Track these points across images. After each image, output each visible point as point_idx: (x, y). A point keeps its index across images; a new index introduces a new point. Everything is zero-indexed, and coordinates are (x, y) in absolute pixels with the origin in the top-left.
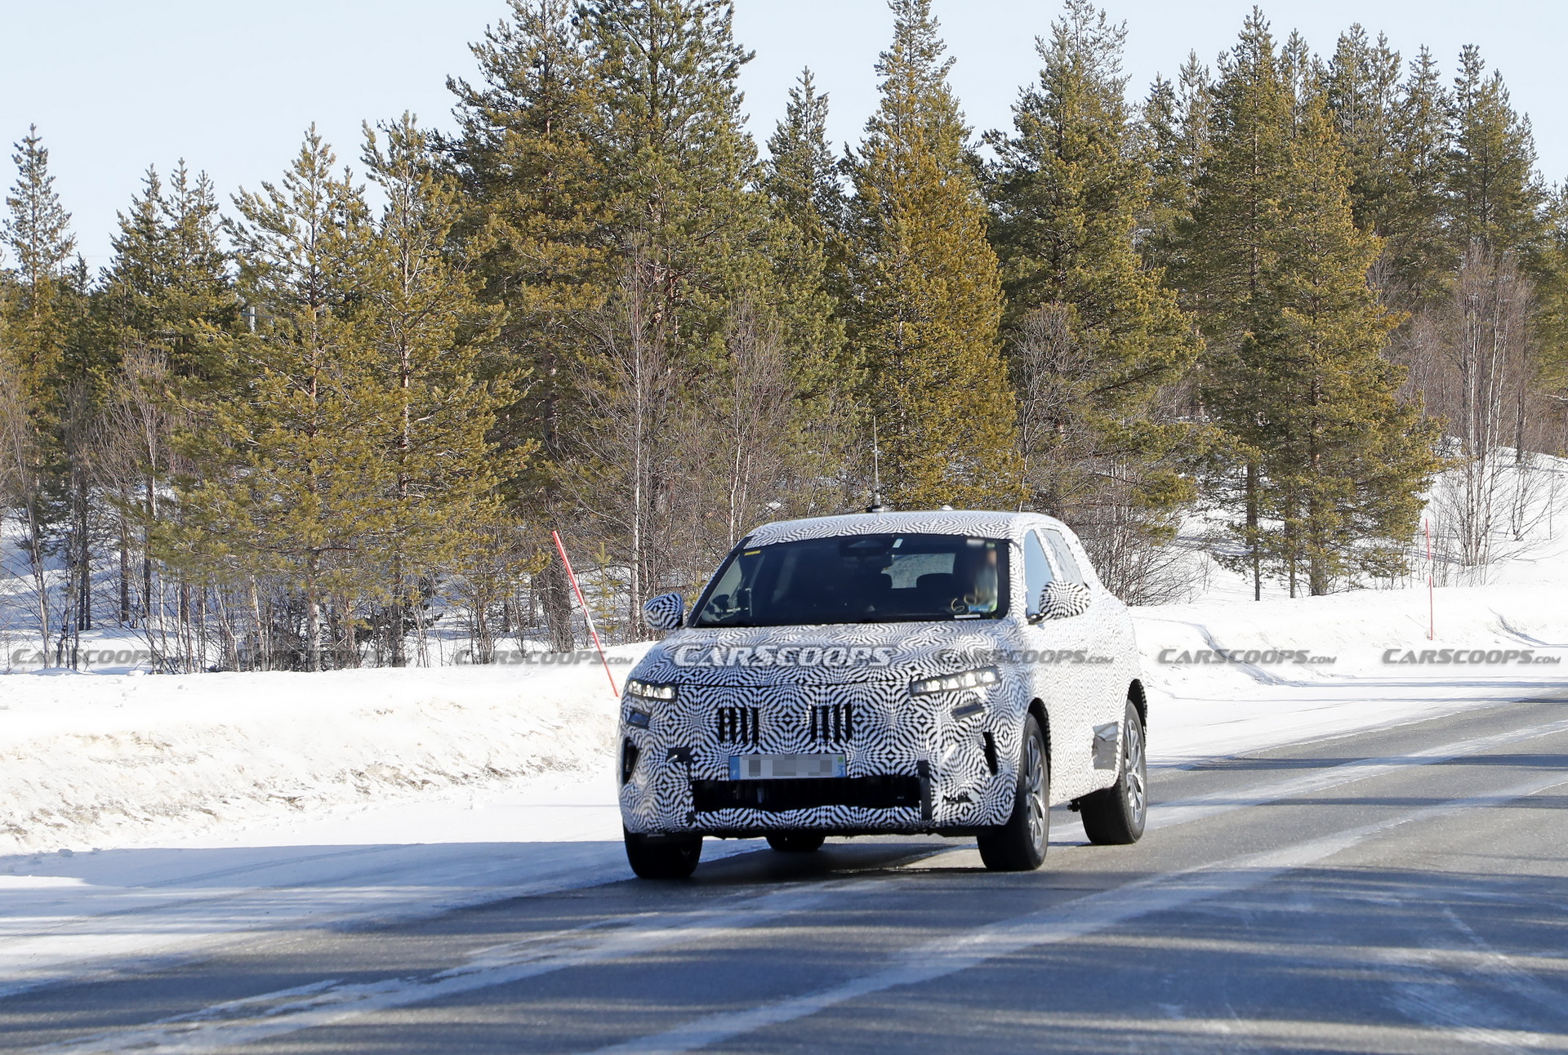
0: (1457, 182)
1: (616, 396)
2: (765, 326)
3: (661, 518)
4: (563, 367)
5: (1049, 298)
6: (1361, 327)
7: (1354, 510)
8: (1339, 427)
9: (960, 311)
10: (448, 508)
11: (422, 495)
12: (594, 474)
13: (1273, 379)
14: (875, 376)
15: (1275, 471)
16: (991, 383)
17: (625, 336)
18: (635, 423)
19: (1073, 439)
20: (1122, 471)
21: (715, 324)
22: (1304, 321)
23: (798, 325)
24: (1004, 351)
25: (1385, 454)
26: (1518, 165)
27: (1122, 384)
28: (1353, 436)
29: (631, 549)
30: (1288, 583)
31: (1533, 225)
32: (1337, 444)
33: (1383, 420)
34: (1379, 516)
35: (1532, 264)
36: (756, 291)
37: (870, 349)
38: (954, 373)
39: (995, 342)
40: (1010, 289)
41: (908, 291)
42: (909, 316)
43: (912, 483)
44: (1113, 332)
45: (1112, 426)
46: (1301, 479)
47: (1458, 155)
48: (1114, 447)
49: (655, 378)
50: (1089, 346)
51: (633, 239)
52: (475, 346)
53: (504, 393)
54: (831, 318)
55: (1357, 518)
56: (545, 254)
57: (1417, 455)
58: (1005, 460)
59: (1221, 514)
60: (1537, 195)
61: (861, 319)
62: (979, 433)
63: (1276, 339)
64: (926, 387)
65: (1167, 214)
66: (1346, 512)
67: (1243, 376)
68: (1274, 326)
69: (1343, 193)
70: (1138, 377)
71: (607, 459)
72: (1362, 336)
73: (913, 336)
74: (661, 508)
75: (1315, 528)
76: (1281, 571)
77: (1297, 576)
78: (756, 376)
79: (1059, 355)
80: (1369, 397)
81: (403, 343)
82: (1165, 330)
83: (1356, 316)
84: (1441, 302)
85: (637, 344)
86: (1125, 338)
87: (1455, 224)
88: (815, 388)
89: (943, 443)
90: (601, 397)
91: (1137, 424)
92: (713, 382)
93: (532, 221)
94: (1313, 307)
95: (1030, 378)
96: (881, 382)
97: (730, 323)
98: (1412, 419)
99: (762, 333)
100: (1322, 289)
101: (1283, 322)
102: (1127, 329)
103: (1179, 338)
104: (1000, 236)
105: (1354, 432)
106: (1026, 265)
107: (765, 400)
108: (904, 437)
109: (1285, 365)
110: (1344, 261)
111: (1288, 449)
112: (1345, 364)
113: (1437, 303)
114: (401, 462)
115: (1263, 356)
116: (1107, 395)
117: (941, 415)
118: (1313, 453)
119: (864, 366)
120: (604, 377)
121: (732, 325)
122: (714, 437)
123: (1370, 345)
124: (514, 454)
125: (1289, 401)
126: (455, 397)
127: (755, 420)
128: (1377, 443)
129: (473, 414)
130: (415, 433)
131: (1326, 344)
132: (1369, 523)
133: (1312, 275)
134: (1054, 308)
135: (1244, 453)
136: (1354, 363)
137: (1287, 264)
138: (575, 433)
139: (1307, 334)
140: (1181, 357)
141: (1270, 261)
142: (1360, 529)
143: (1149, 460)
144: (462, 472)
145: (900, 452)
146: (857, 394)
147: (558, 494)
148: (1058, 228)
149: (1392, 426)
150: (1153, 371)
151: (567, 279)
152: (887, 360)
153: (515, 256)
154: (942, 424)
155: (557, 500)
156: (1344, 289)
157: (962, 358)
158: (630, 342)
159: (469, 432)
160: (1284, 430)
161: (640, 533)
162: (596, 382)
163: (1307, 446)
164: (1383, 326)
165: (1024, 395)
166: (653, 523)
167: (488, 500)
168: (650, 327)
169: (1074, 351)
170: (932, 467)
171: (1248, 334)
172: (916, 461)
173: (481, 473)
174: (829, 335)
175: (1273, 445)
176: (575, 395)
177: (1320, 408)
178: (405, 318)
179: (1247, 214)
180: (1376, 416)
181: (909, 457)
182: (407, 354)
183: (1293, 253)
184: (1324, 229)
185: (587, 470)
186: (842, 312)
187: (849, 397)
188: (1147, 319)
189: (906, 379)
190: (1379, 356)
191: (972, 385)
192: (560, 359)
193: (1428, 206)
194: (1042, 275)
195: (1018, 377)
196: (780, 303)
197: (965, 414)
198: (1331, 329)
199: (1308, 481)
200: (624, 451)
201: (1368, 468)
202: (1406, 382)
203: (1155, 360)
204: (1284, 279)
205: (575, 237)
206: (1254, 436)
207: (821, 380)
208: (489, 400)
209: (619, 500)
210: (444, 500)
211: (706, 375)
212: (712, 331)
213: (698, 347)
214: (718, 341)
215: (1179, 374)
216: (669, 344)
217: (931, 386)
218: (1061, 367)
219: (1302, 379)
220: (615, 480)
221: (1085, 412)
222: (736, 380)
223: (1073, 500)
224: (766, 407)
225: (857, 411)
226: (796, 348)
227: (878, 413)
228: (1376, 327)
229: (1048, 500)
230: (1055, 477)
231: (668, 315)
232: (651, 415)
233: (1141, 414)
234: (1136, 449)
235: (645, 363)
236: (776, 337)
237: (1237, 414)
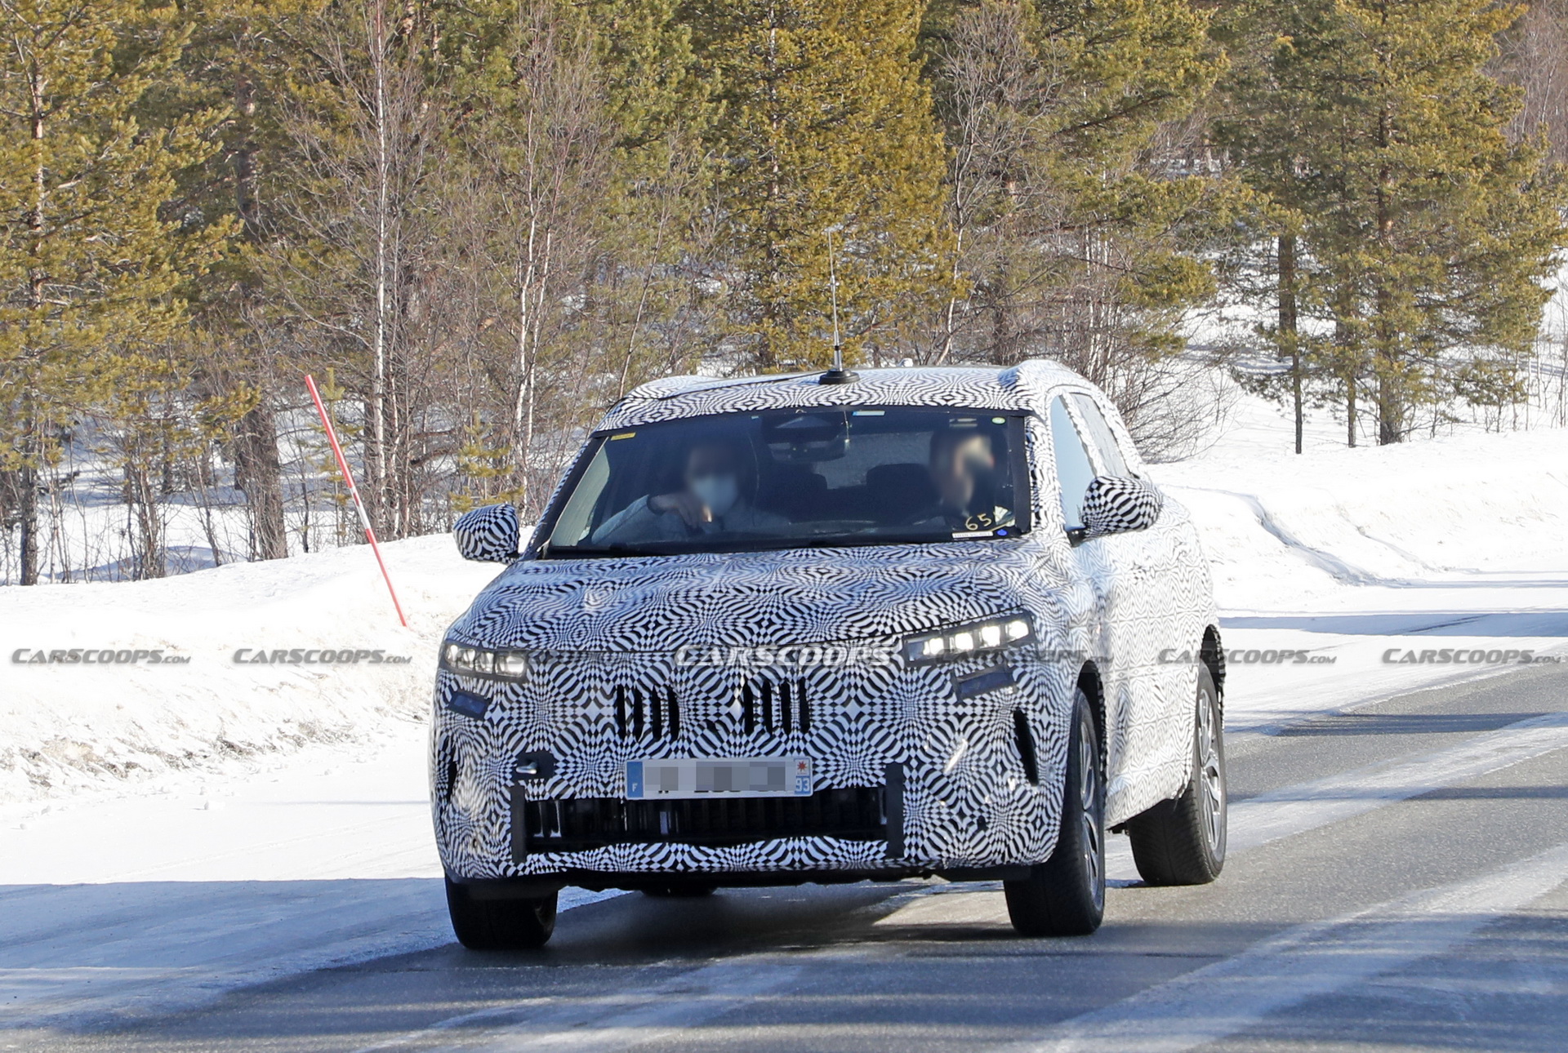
1: (348, 146)
2: (570, 39)
3: (417, 326)
4: (264, 101)
6: (1454, 28)
7: (1443, 304)
8: (1421, 180)
10: (107, 322)
11: (64, 301)
12: (315, 264)
13: (1321, 107)
14: (734, 113)
15: (1324, 245)
16: (907, 121)
17: (359, 53)
18: (377, 186)
19: (1031, 205)
20: (1101, 249)
21: (495, 36)
23: (620, 35)
24: (926, 71)
25: (1492, 219)
27: (1104, 120)
28: (1442, 193)
29: (369, 377)
30: (1345, 415)
32: (1419, 206)
33: (1488, 168)
34: (1481, 313)
37: (726, 71)
38: (853, 107)
39: (913, 58)
42: (785, 20)
43: (792, 273)
44: (1089, 42)
45: (1088, 183)
46: (1365, 259)
48: (1093, 214)
49: (406, 119)
50: (1054, 62)
52: (143, 74)
53: (187, 147)
54: (668, 26)
55: (1448, 315)
57: (1539, 223)
58: (929, 236)
59: (1246, 311)
62: (889, 195)
63: (1324, 47)
64: (811, 128)
66: (1430, 307)
67: (1276, 102)
68: (1323, 27)
70: (1129, 109)
71: (333, 242)
72: (1456, 42)
73: (791, 52)
74: (414, 313)
75: (1386, 332)
76: (1334, 396)
77: (1359, 404)
78: (559, 114)
79: (1010, 76)
80: (1466, 133)
81: (35, 70)
82: (1167, 37)
85: (379, 67)
86: (1105, 50)
88: (647, 130)
89: (837, 212)
90: (325, 146)
91: (1127, 181)
92: (492, 123)
95: (965, 112)
96: (744, 121)
97: (519, 33)
98: (1533, 167)
99: (569, 52)
101: (1337, 21)
102: (1111, 37)
103: (1188, 51)
105: (1445, 187)
107: (570, 149)
108: (777, 204)
109: (1341, 86)
111: (1344, 213)
112: (1430, 83)
114: (33, 252)
115: (1305, 73)
116: (1080, 138)
117: (835, 170)
118: (1382, 217)
119: (719, 99)
120: (329, 117)
121: (521, 37)
122: (497, 206)
123: (1468, 56)
124: (203, 239)
125: (1346, 141)
126: (111, 153)
127: (558, 180)
128: (1479, 203)
129: (141, 178)
130: (54, 209)
131: (1402, 54)
132: (1467, 323)
134: (1001, 5)
135: (1279, 220)
136: (1443, 82)
138: (282, 200)
139: (1373, 39)
140: (1193, 78)
142: (1454, 333)
143: (1143, 230)
144: (125, 266)
145: (772, 226)
146: (710, 137)
147: (259, 293)
149: (1500, 178)
150: (1151, 100)
152: (752, 88)
154: (835, 184)
155: (258, 302)
157: (864, 83)
158: (368, 63)
159: (135, 205)
160: (1338, 184)
161: (386, 352)
162: (317, 124)
163: (1373, 207)
164: (1484, 26)
165: (955, 138)
166: (403, 337)
167: (162, 307)
168: (398, 41)
169: (1030, 70)
170: (821, 248)
171: (1283, 40)
172: (796, 241)
173: (154, 267)
174: (665, 51)
175: (1322, 207)
176: (286, 145)
177: (1392, 151)
178: (37, 33)
180: (1477, 163)
181: (785, 235)
182: (41, 89)
185: (304, 256)
187: (696, 144)
188: (1141, 21)
189: (781, 116)
190: (1476, 71)
191: (877, 125)
192: (260, 86)
195: (947, 110)
197: (869, 167)
198: (1408, 32)
199: (1376, 262)
200: (359, 229)
201: (1462, 242)
202: (1519, 109)
203: (1153, 83)
206: (1292, 194)
207: (655, 118)
208: (166, 157)
209: (353, 302)
210: (99, 309)
211: (481, 112)
212: (490, 46)
213: (470, 71)
214: (500, 60)
215: (1189, 104)
216: (427, 67)
217: (817, 127)
218: (1012, 95)
219: (1365, 107)
220: (347, 272)
221: (1048, 163)
222: (527, 122)
223: (1030, 296)
224: (574, 161)
225: (711, 164)
226: (617, 71)
227: (740, 169)
228: (1474, 28)
229: (993, 296)
230: (1003, 261)
231: (423, 22)
232: (400, 174)
233: (1127, 165)
234: (1124, 218)
235: (391, 99)
236: (589, 55)
237: (1267, 160)
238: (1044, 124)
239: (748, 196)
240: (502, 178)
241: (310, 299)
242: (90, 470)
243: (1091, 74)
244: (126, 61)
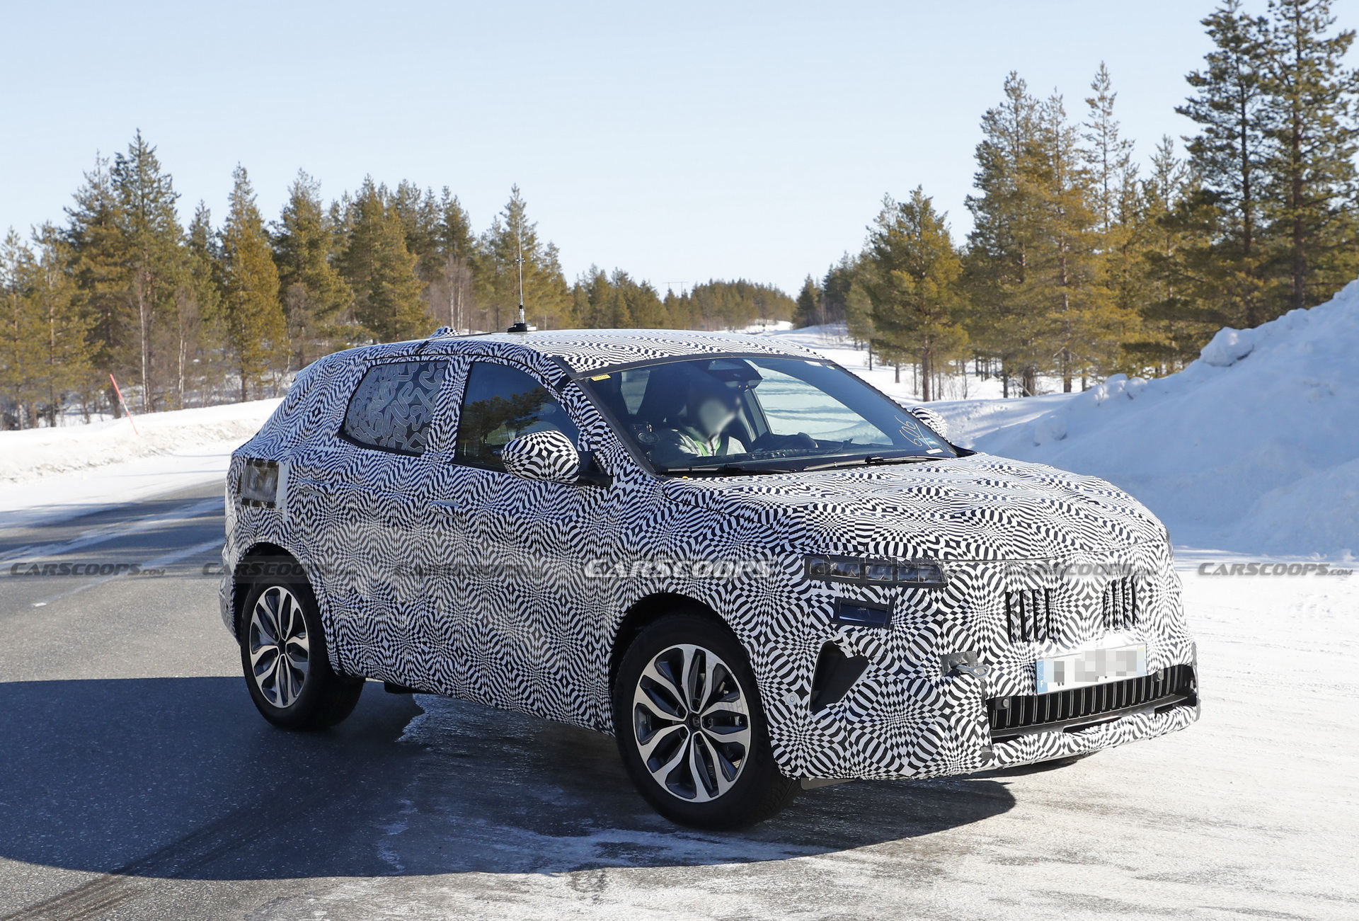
0: (443, 235)
1: (134, 323)
2: (189, 295)
3: (153, 367)
4: (113, 312)
5: (296, 281)
6: (411, 288)
8: (406, 324)
9: (263, 286)
10: (70, 367)
11: (59, 363)
12: (126, 352)
13: (380, 308)
14: (232, 312)
15: (383, 341)
16: (276, 313)
17: (136, 300)
18: (141, 333)
19: (308, 333)
20: (326, 343)
21: (170, 295)
22: (390, 286)
23: (202, 294)
24: (281, 301)
25: (422, 333)
26: (465, 229)
27: (325, 311)
28: (410, 327)
29: (142, 379)
31: (471, 250)
32: (405, 330)
33: (422, 321)
35: (471, 264)
36: (186, 282)
37: (230, 302)
38: (262, 310)
39: (277, 298)
40: (282, 278)
41: (243, 279)
42: (244, 289)
43: (248, 351)
44: (321, 293)
45: (322, 327)
47: (443, 225)
48: (323, 334)
49: (148, 316)
50: (312, 298)
51: (137, 264)
52: (78, 306)
53: (90, 323)
54: (215, 291)
56: (103, 271)
58: (282, 341)
60: (472, 239)
61: (227, 291)
62: (272, 331)
63: (381, 293)
65: (339, 249)
67: (369, 307)
68: (380, 288)
69: (403, 240)
70: (330, 309)
71: (131, 347)
72: (412, 291)
73: (246, 297)
74: (153, 363)
78: (187, 314)
79: (301, 302)
80: (415, 313)
81: (50, 306)
82: (339, 291)
83: (409, 284)
84: (440, 278)
85: (140, 303)
86: (325, 295)
87: (443, 250)
88: (210, 317)
89: (259, 336)
90: (127, 323)
91: (331, 326)
92: (170, 316)
93: (98, 259)
94: (393, 281)
95: (290, 310)
96: (235, 314)
97: (176, 294)
98: (431, 321)
99: (188, 298)
100: (396, 275)
101: (383, 287)
102: (326, 292)
103: (345, 294)
104: (278, 259)
106: (287, 269)
107: (190, 322)
108: (244, 334)
109: (385, 302)
110: (404, 264)
111: (388, 333)
112: (406, 301)
113: (439, 278)
114: (51, 350)
115: (376, 300)
116: (319, 316)
117: (258, 325)
118: (396, 334)
119: (228, 308)
120: (129, 316)
122: (172, 337)
123: (415, 294)
124: (95, 346)
125: (387, 315)
126: (71, 325)
127: (187, 330)
129: (78, 332)
130: (56, 340)
131: (399, 294)
133: (392, 270)
134: (298, 284)
135: (372, 335)
136: (409, 301)
137: (384, 266)
138: (118, 337)
139: (392, 291)
140: (346, 301)
141: (377, 265)
143: (336, 339)
144: (75, 353)
145: (243, 339)
146: (226, 318)
147: (112, 360)
148: (298, 255)
149: (425, 323)
150: (336, 307)
151: (113, 280)
152: (236, 306)
153: (92, 272)
154: (258, 329)
155: (112, 362)
156: (405, 274)
157: (265, 304)
158: (138, 303)
159: (77, 338)
160: (385, 326)
161: (145, 373)
162: (126, 318)
163: (395, 331)
164: (419, 287)
165: (288, 317)
166: (149, 370)
167: (85, 364)
168: (145, 297)
169: (306, 300)
170: (255, 345)
171: (371, 292)
172: (249, 343)
173: (82, 353)
174: (214, 297)
176: (117, 323)
177: (398, 318)
178: (50, 297)
179: (368, 248)
180: (419, 320)
181: (246, 342)
182: (52, 310)
183: (385, 262)
184: (396, 253)
185: (124, 350)
186: (218, 288)
187: (222, 320)
188: (333, 287)
189: (244, 313)
190: (418, 298)
191: (268, 314)
192: (112, 310)
193: (434, 244)
194: (293, 273)
195: (286, 310)
196: (195, 286)
197: (267, 324)
198: (400, 289)
200: (137, 343)
202: (428, 307)
203: (337, 302)
204: (382, 272)
205: (115, 264)
206: (374, 329)
207: (212, 314)
209: (136, 361)
211: (168, 314)
212: (169, 297)
213: (164, 304)
214: (172, 301)
215: (346, 307)
216: (153, 303)
217: (253, 315)
218: (302, 306)
219: (391, 307)
220: (135, 354)
221: (312, 322)
222: (179, 315)
223: (308, 355)
224: (190, 326)
225: (226, 325)
226: (202, 303)
227: (234, 326)
228: (417, 288)
229: (299, 355)
230: (301, 346)
231: (152, 292)
232: (148, 329)
233: (332, 322)
234: (331, 335)
235: (144, 310)
236: (194, 299)
237: (368, 321)
238: (310, 313)
239: (237, 332)
240: (174, 330)
241: (127, 362)
242: (72, 408)
243: (320, 300)
244: (73, 304)
